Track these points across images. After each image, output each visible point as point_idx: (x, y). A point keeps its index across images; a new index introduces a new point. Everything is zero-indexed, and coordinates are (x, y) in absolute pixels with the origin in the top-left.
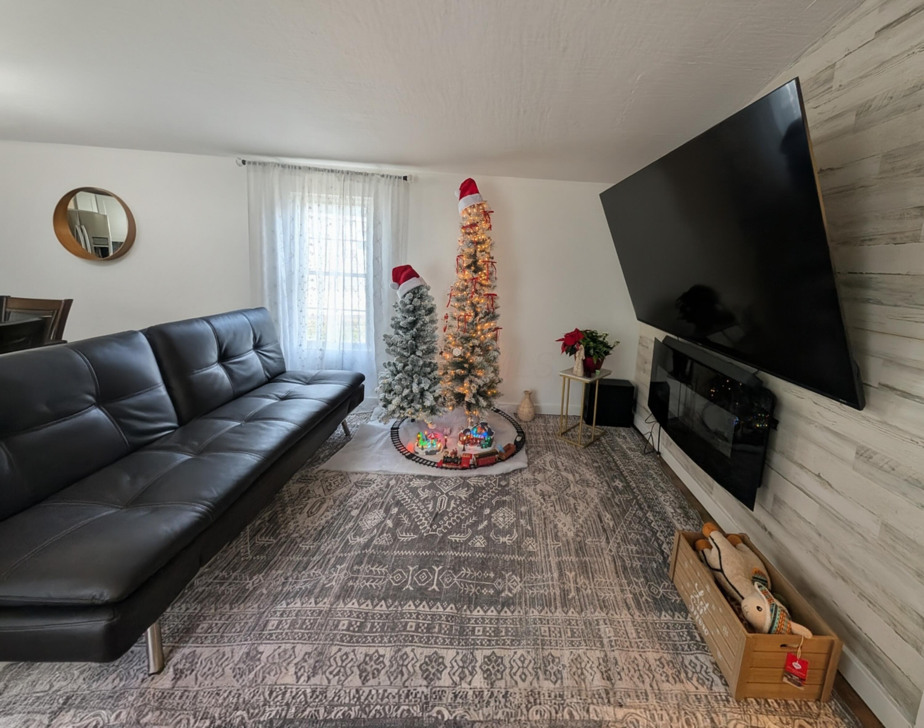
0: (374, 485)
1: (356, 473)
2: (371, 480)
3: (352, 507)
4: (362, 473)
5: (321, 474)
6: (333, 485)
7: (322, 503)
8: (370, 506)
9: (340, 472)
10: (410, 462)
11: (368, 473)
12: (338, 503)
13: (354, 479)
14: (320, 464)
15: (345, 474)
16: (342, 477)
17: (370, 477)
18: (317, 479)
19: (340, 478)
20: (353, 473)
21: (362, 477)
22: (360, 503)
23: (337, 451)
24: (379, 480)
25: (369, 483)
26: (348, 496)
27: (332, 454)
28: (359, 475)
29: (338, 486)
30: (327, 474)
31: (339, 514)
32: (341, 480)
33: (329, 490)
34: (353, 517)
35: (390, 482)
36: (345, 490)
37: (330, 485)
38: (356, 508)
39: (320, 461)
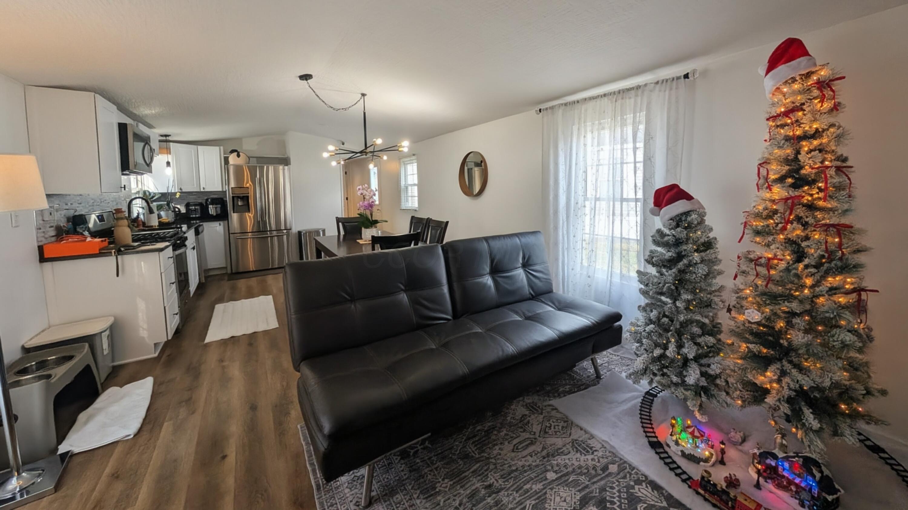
0: (590, 457)
1: (581, 429)
2: (591, 448)
3: (552, 467)
4: (586, 432)
5: (549, 409)
6: (552, 427)
7: (532, 443)
8: (571, 479)
9: (567, 417)
10: (651, 453)
11: (592, 437)
12: (544, 453)
13: (576, 434)
14: (555, 397)
15: (570, 422)
16: (565, 425)
17: (592, 443)
18: (542, 414)
19: (562, 424)
20: (577, 426)
21: (585, 437)
22: (562, 469)
23: (578, 391)
24: (600, 454)
25: (588, 450)
26: (558, 452)
27: (570, 392)
28: (583, 432)
29: (556, 432)
30: (554, 413)
31: (537, 466)
32: (563, 427)
33: (546, 432)
34: (546, 479)
35: (611, 466)
36: (559, 442)
37: (550, 427)
38: (556, 472)
39: (556, 395)
